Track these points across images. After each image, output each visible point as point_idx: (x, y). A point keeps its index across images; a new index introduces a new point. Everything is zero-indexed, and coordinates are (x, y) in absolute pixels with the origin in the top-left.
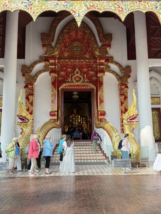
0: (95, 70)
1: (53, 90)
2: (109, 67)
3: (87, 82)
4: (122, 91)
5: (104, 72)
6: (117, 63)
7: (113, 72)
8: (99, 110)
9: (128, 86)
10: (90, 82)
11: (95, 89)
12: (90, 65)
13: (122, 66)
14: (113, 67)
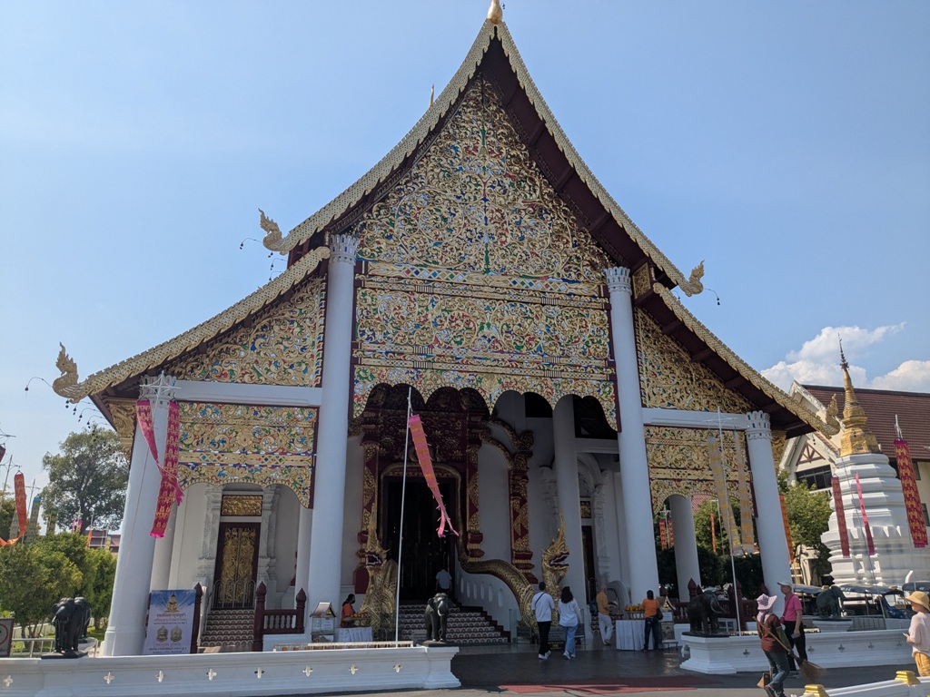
0: (459, 435)
1: (368, 481)
2: (489, 431)
3: (442, 462)
4: (517, 487)
5: (480, 443)
6: (504, 424)
7: (498, 443)
8: (468, 529)
9: (529, 474)
10: (446, 463)
11: (460, 481)
12: (448, 424)
13: (514, 431)
14: (499, 431)
